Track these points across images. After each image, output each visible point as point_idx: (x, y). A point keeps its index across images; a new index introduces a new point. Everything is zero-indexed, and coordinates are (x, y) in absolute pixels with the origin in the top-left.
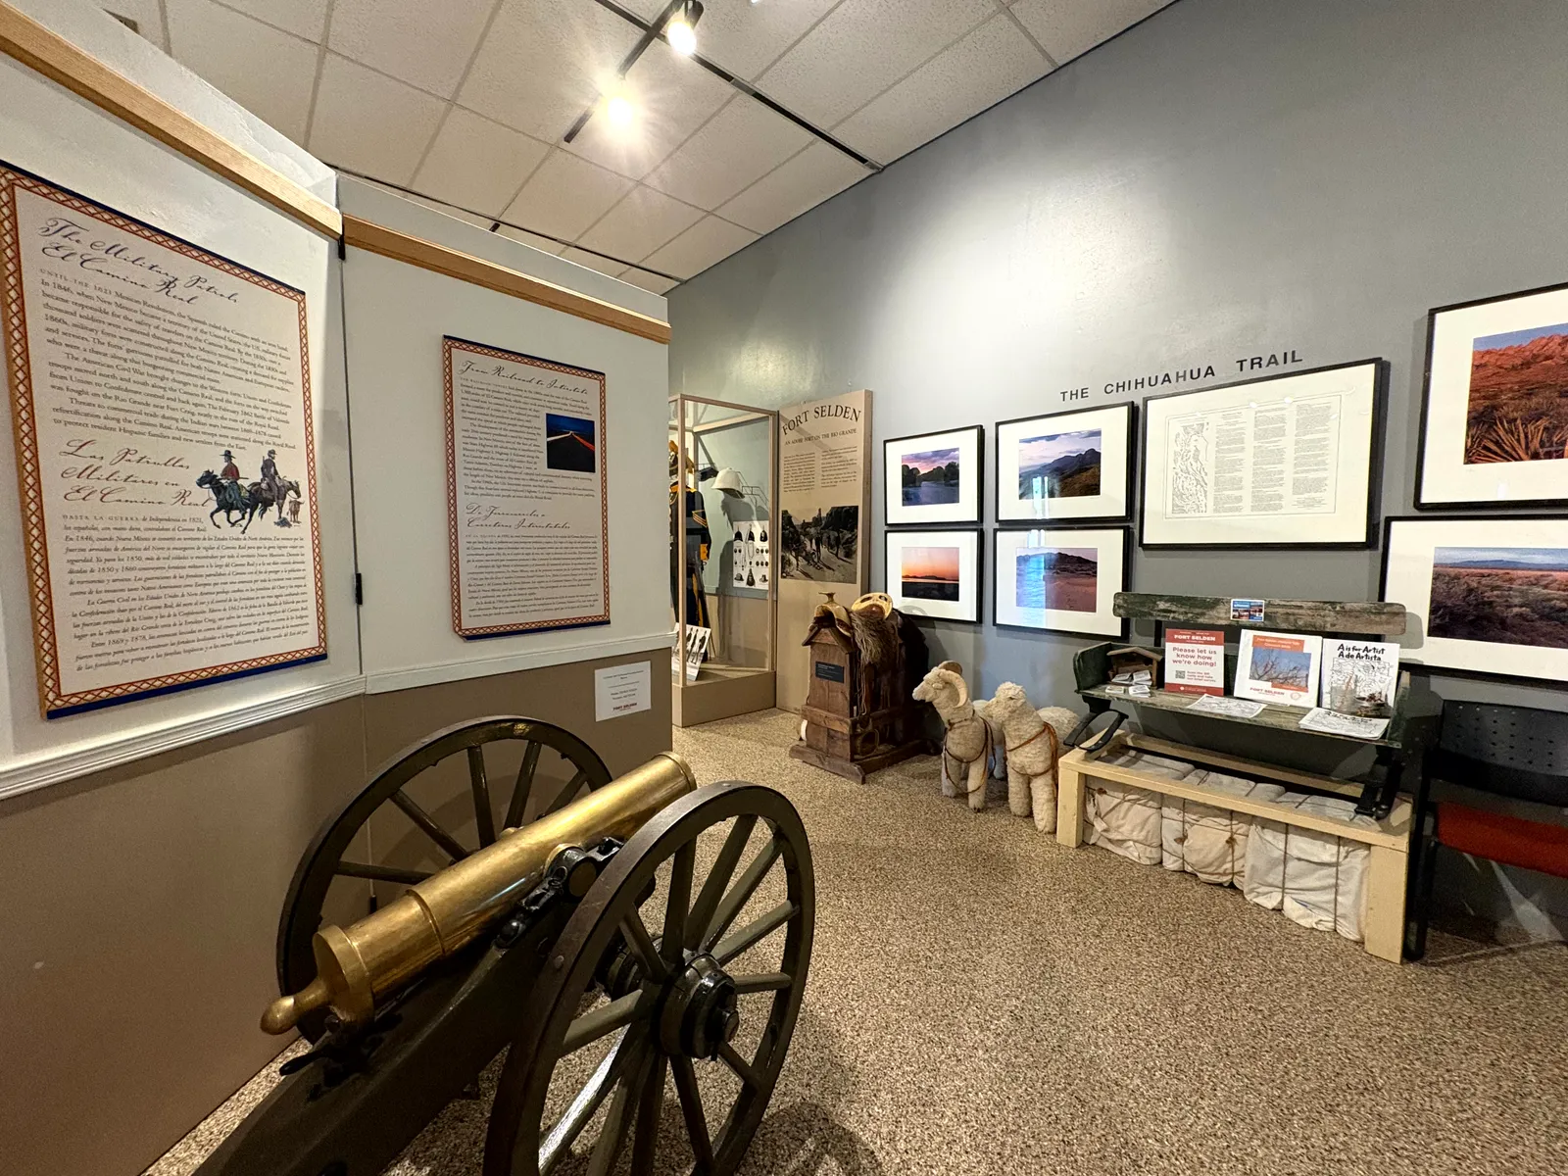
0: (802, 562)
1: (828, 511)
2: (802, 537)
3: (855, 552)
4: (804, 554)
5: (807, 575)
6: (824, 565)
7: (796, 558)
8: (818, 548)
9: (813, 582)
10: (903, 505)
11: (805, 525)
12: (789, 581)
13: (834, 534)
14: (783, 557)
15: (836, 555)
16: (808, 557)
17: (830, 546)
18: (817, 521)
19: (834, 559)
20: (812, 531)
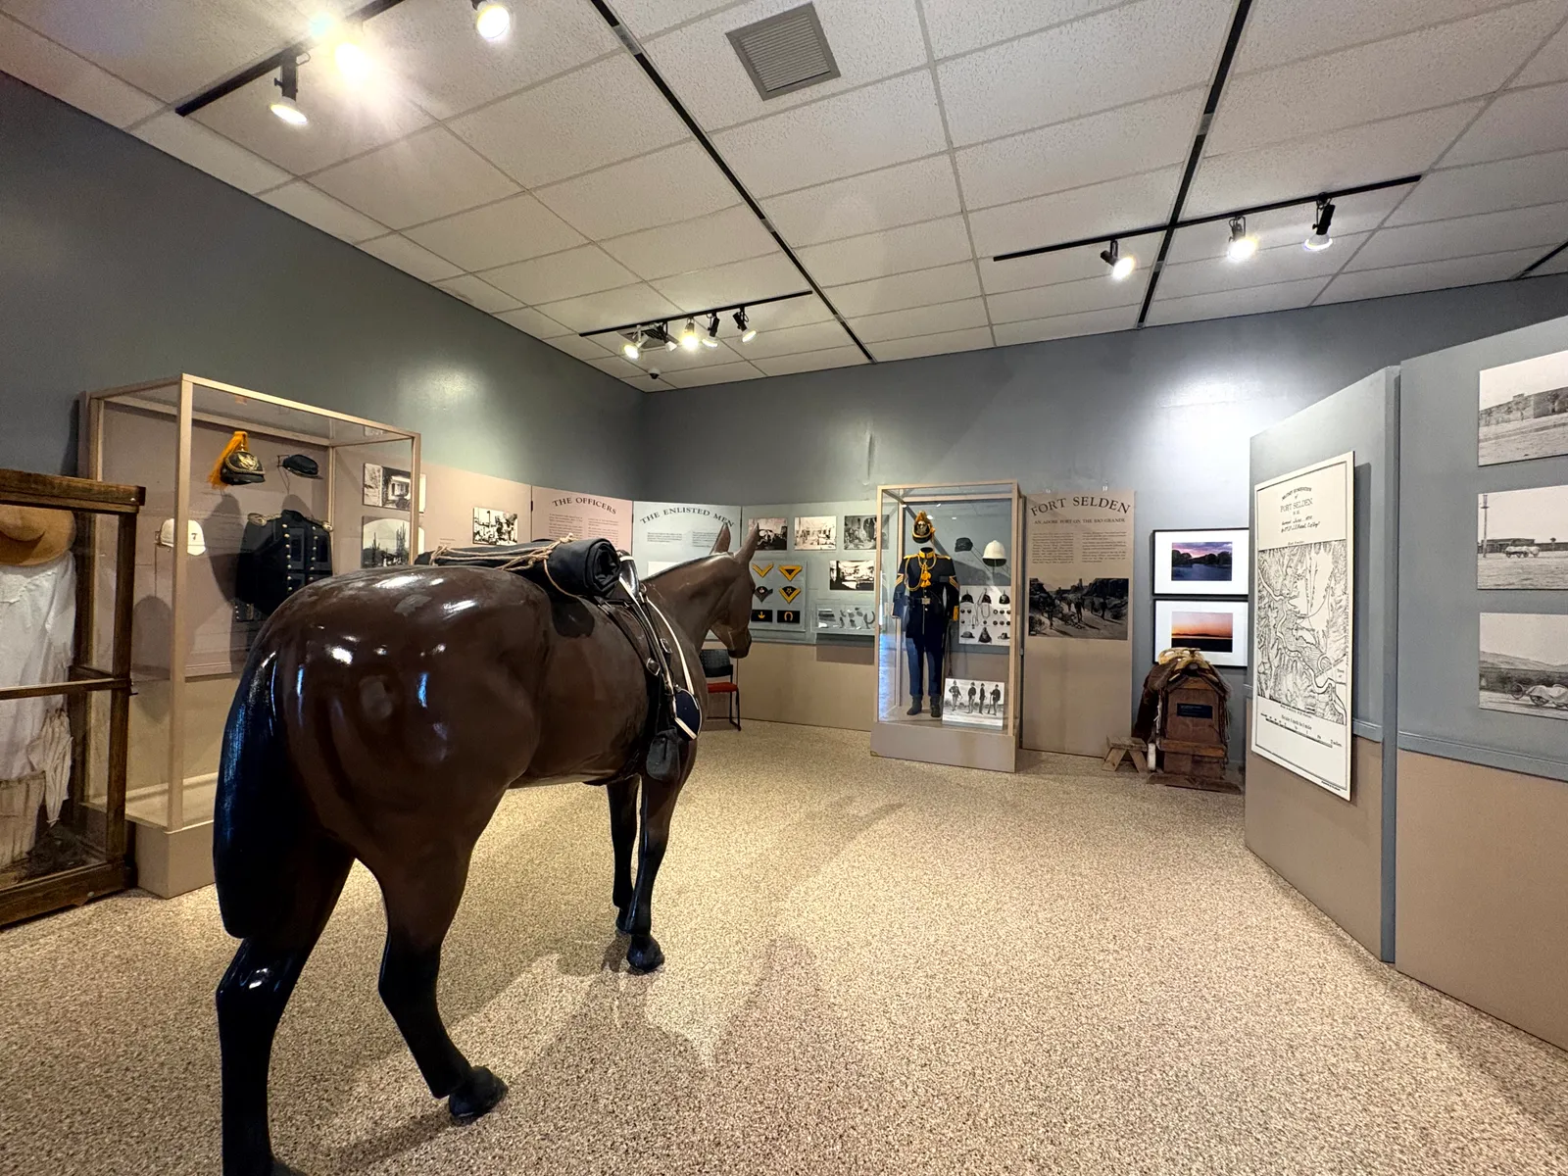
0: (1056, 622)
1: (1092, 581)
2: (1057, 602)
3: (1126, 614)
4: (1060, 615)
5: (1065, 633)
6: (1087, 625)
7: (1050, 618)
8: (1079, 612)
9: (1073, 639)
10: (1173, 580)
11: (1061, 593)
12: (1038, 638)
13: (1098, 601)
14: (1031, 618)
15: (1102, 617)
16: (1065, 619)
17: (1094, 609)
18: (1077, 589)
19: (1100, 620)
20: (1071, 596)
